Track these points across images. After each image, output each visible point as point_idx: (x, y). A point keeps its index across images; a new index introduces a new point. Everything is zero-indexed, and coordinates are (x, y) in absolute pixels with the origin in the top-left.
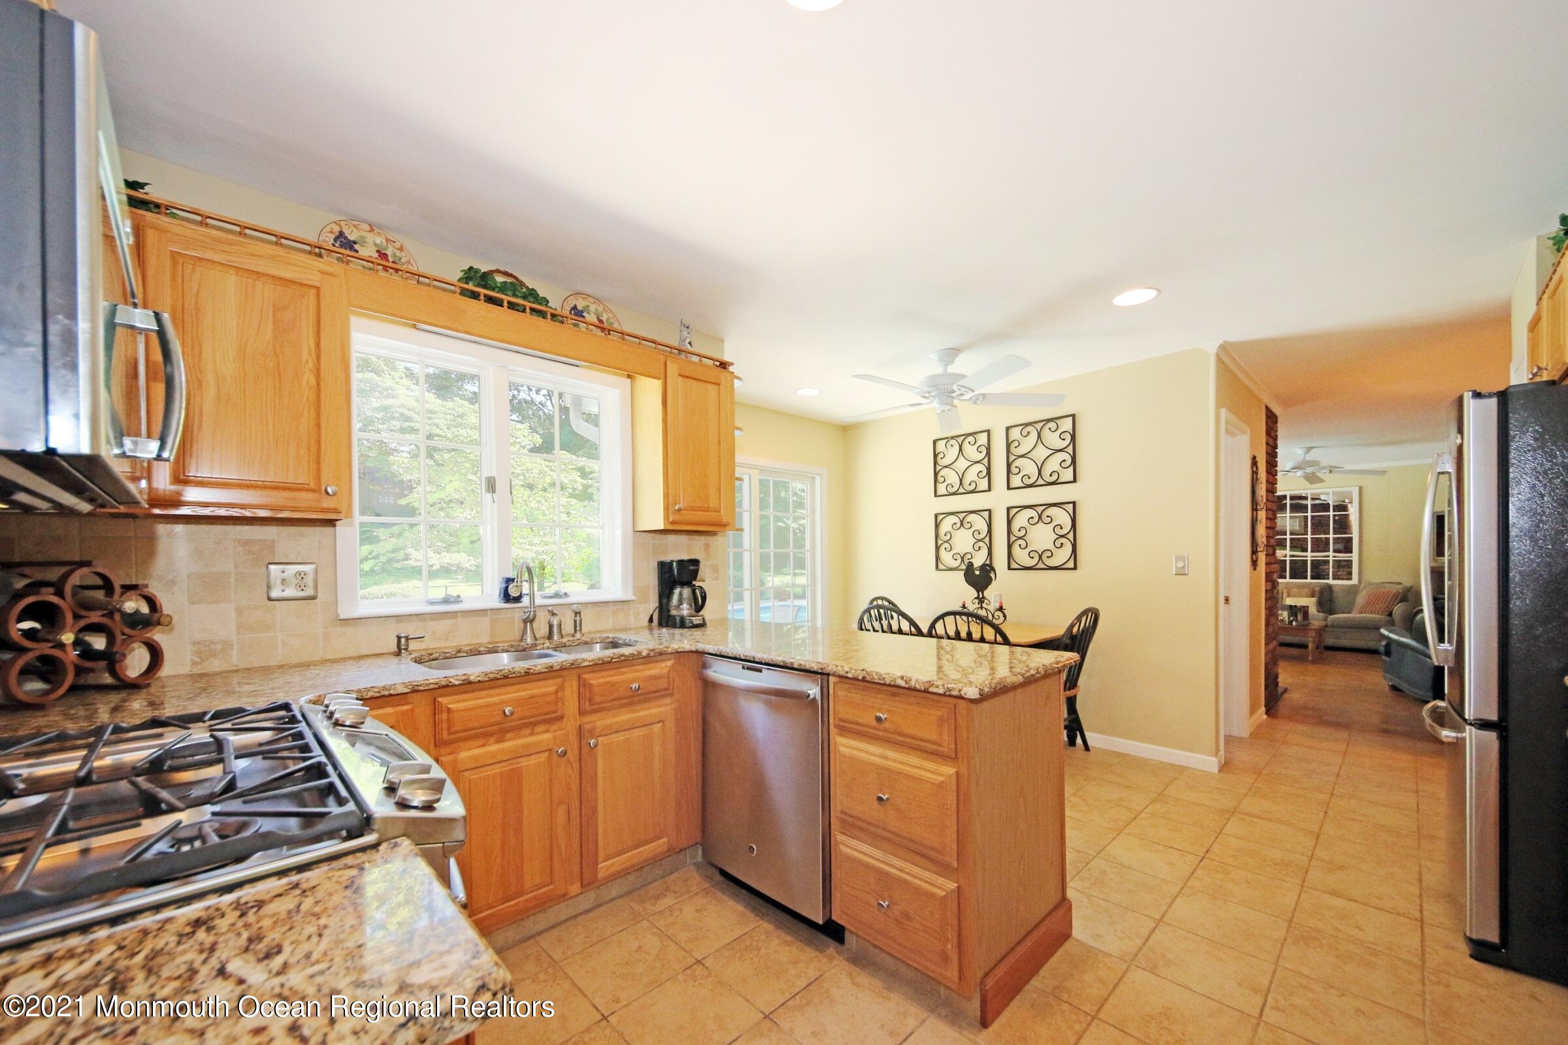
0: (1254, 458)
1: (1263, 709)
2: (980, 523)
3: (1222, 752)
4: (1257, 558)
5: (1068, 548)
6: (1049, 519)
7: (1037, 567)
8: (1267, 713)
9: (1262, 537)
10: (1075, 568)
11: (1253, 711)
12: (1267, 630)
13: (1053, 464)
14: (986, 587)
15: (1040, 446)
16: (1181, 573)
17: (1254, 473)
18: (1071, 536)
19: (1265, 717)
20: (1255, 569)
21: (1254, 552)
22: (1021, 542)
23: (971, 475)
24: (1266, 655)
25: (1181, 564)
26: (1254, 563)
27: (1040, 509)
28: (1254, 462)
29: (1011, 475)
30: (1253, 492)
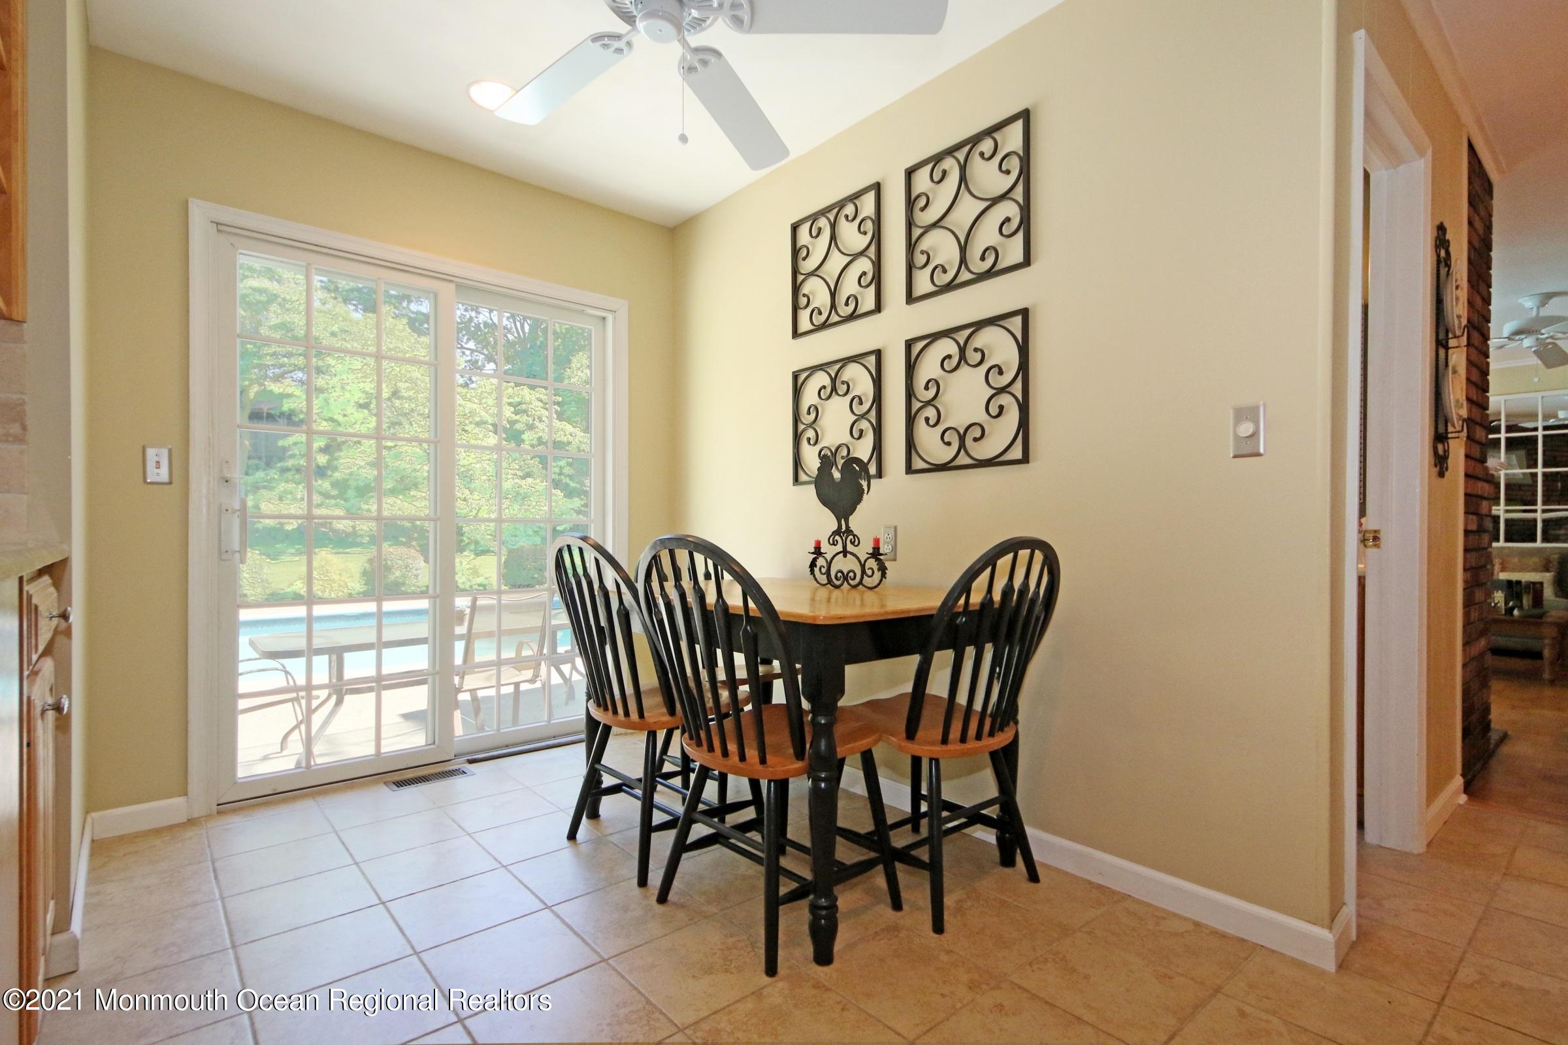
0: (1441, 229)
1: (1458, 781)
2: (860, 379)
3: (1350, 910)
4: (1446, 452)
5: (1012, 417)
6: (978, 356)
7: (957, 462)
8: (1468, 788)
9: (1459, 405)
10: (1025, 459)
11: (1434, 787)
12: (1467, 615)
13: (987, 235)
14: (853, 510)
15: (965, 197)
16: (1247, 450)
17: (1443, 262)
18: (1017, 388)
19: (1463, 799)
20: (1441, 474)
21: (1440, 437)
22: (930, 412)
23: (849, 286)
24: (1464, 666)
25: (1246, 429)
26: (1440, 462)
27: (962, 337)
28: (1441, 241)
29: (914, 270)
30: (1439, 302)
